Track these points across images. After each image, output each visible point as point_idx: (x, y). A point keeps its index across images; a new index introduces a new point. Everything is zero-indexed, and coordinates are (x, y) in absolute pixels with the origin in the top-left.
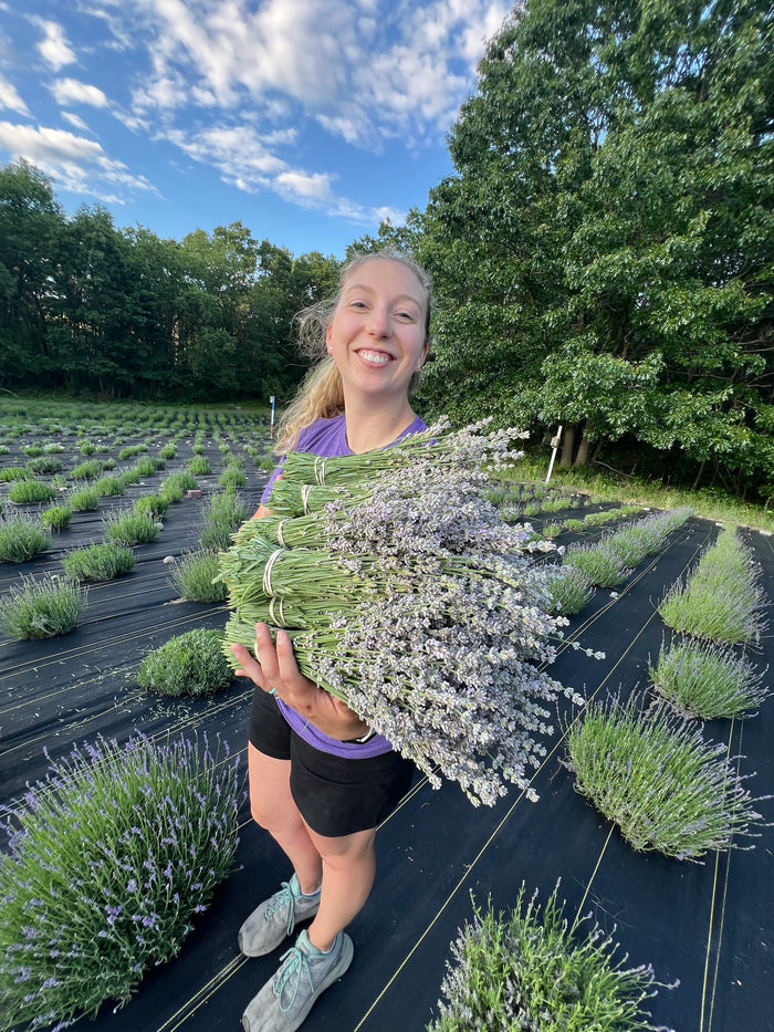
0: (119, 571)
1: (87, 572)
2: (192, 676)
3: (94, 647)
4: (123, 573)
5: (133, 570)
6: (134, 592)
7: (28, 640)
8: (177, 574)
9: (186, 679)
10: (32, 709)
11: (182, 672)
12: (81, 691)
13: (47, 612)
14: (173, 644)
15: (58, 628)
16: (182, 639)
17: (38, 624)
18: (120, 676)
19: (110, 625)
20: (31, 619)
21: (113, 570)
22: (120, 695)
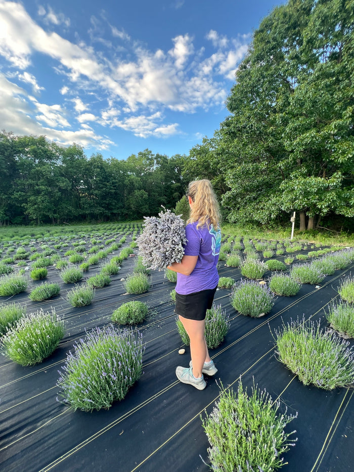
0: (105, 284)
1: (95, 285)
2: (129, 317)
3: (98, 309)
4: (106, 285)
5: (110, 284)
6: (110, 291)
7: (77, 307)
8: (125, 283)
9: (128, 318)
10: (79, 328)
11: (126, 315)
12: (93, 323)
13: (83, 297)
14: (123, 306)
15: (86, 303)
16: (126, 304)
17: (80, 301)
18: (106, 319)
19: (102, 302)
20: (78, 299)
21: (103, 283)
22: (106, 324)
